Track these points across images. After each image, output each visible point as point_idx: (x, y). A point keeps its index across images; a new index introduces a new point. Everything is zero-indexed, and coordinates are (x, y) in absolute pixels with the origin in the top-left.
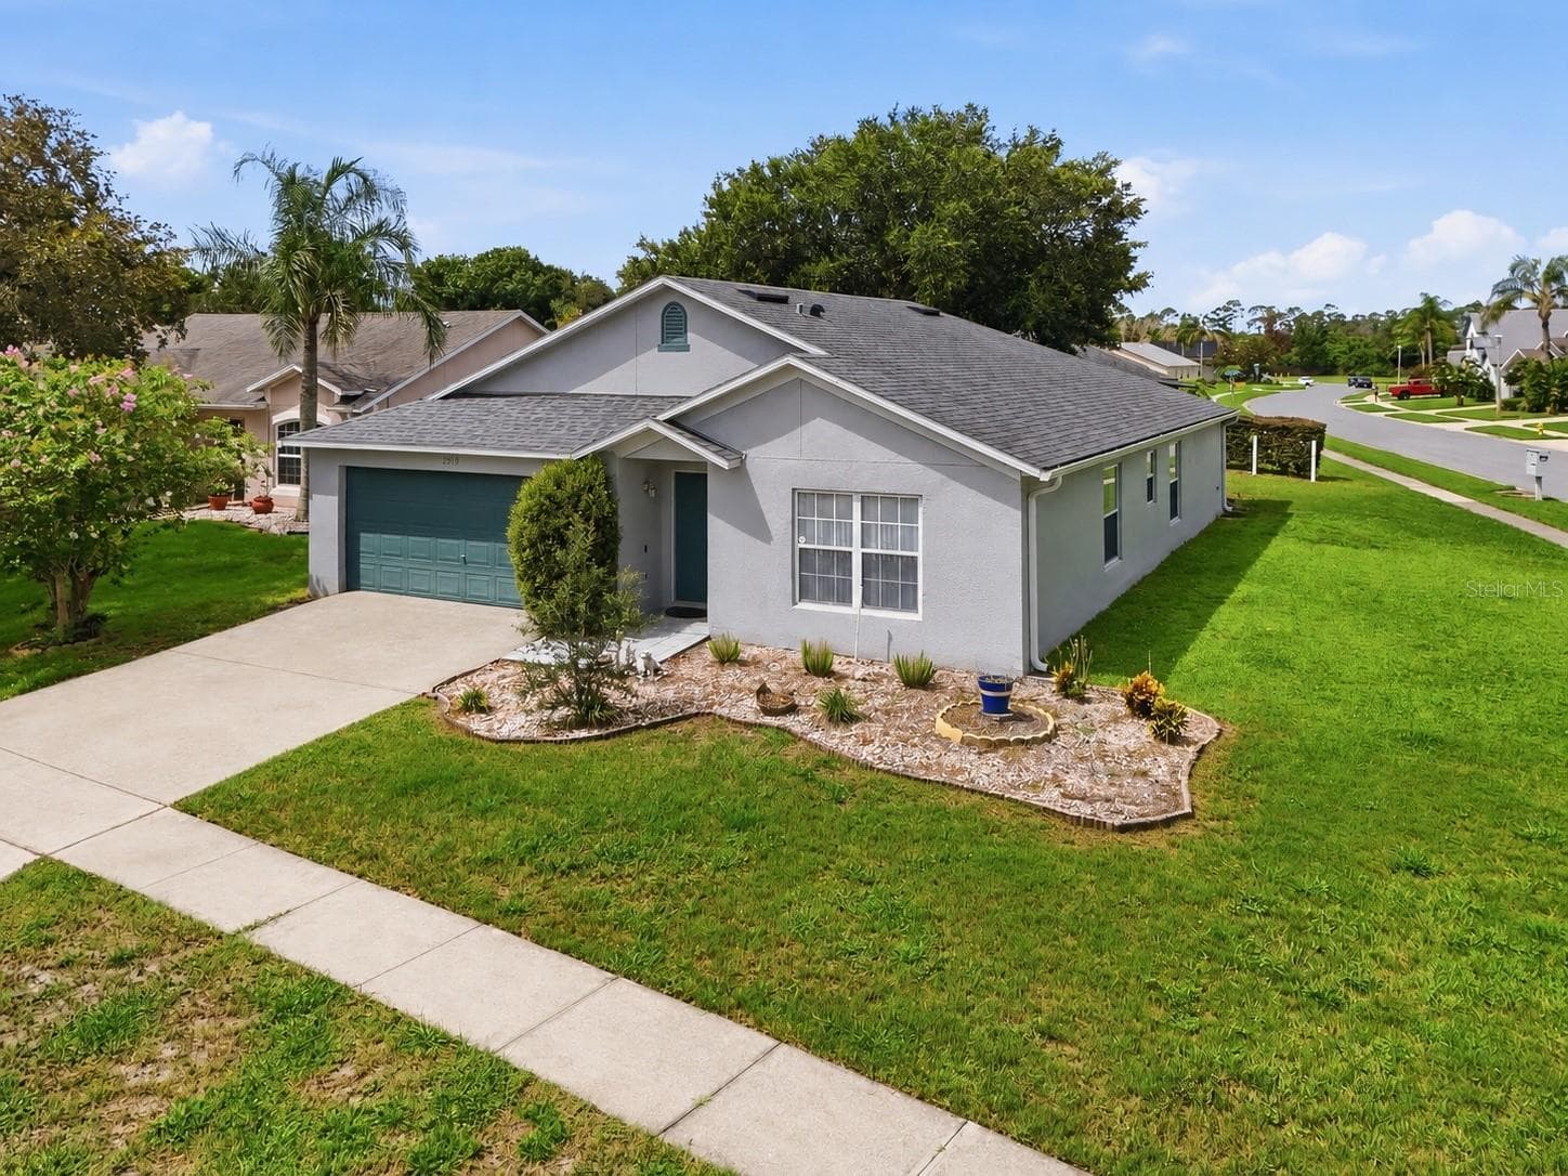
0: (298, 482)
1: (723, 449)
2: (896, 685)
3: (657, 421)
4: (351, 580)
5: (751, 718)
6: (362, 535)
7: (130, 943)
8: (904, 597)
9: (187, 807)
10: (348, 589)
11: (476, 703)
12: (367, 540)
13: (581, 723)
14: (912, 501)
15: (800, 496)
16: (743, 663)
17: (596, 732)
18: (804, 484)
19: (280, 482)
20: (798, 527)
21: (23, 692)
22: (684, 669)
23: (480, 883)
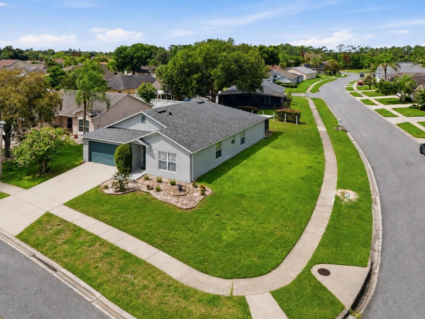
0: (83, 131)
1: (148, 144)
2: (170, 185)
3: (138, 139)
4: (90, 160)
5: (145, 191)
6: (92, 152)
7: (59, 223)
8: (174, 170)
9: (65, 204)
10: (90, 161)
11: (106, 187)
12: (93, 153)
13: (121, 191)
14: (175, 155)
15: (159, 152)
16: (150, 179)
17: (122, 193)
18: (160, 151)
19: (80, 131)
20: (159, 157)
21: (39, 183)
22: (139, 181)
23: (101, 216)
